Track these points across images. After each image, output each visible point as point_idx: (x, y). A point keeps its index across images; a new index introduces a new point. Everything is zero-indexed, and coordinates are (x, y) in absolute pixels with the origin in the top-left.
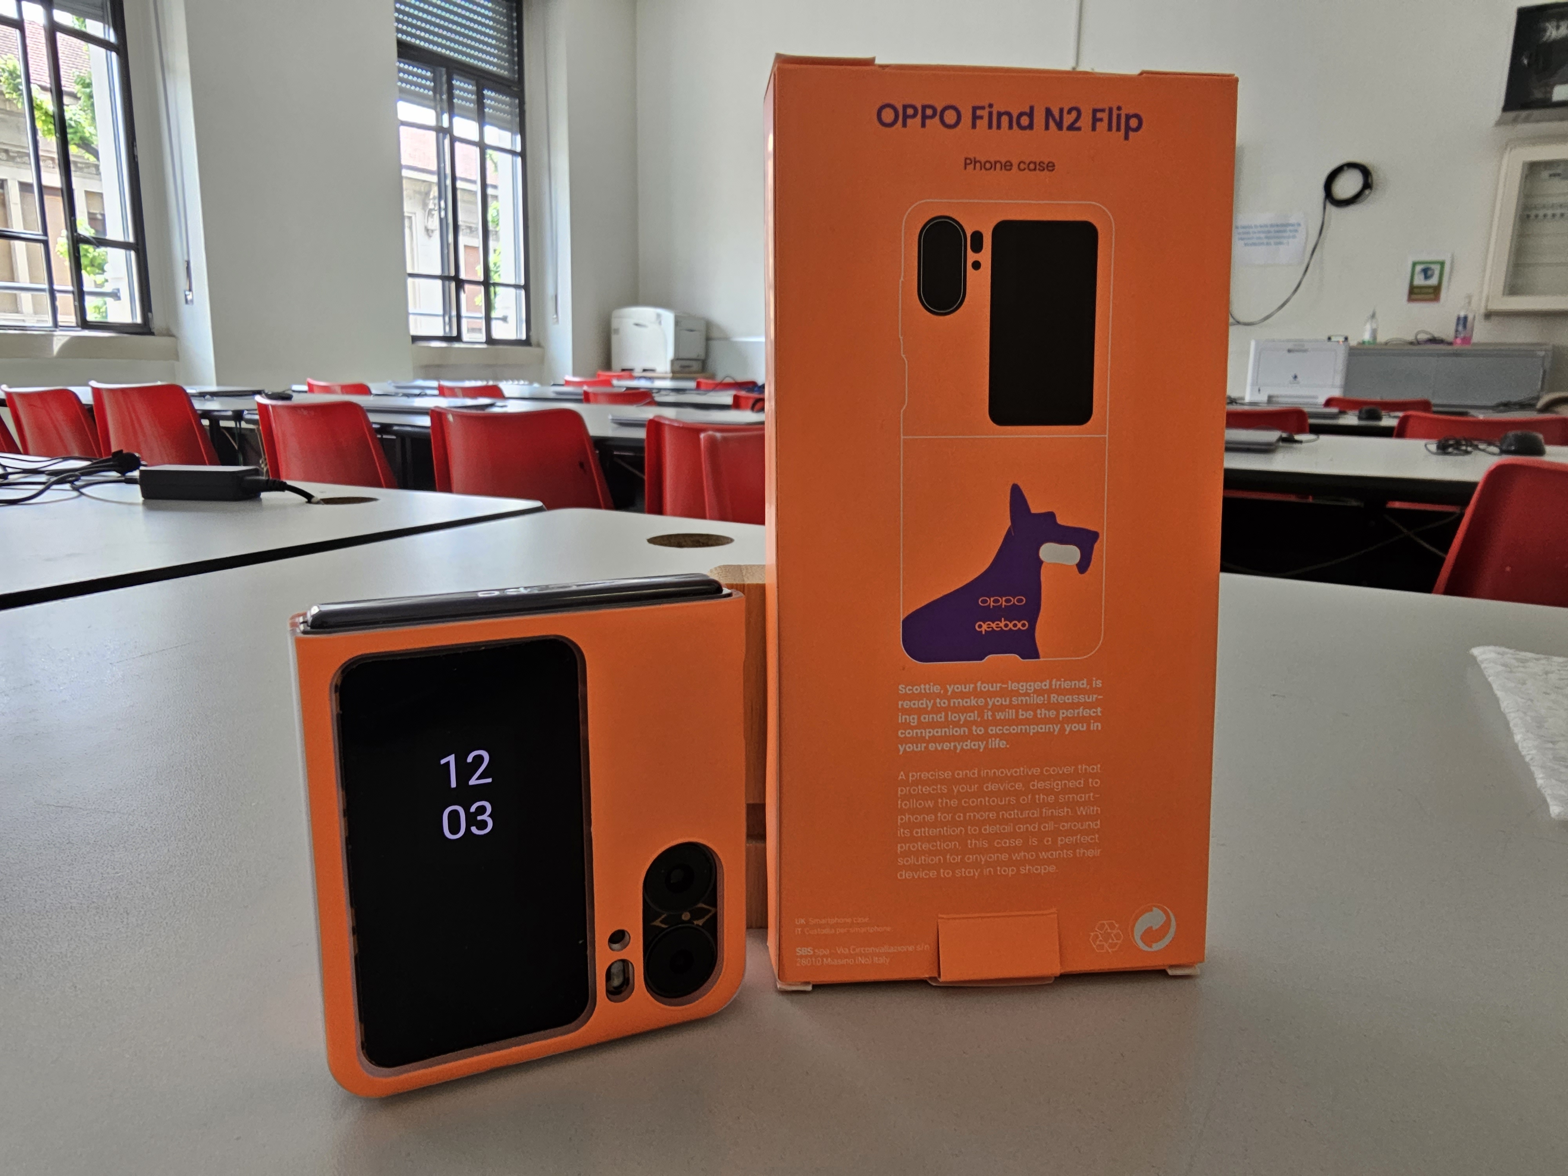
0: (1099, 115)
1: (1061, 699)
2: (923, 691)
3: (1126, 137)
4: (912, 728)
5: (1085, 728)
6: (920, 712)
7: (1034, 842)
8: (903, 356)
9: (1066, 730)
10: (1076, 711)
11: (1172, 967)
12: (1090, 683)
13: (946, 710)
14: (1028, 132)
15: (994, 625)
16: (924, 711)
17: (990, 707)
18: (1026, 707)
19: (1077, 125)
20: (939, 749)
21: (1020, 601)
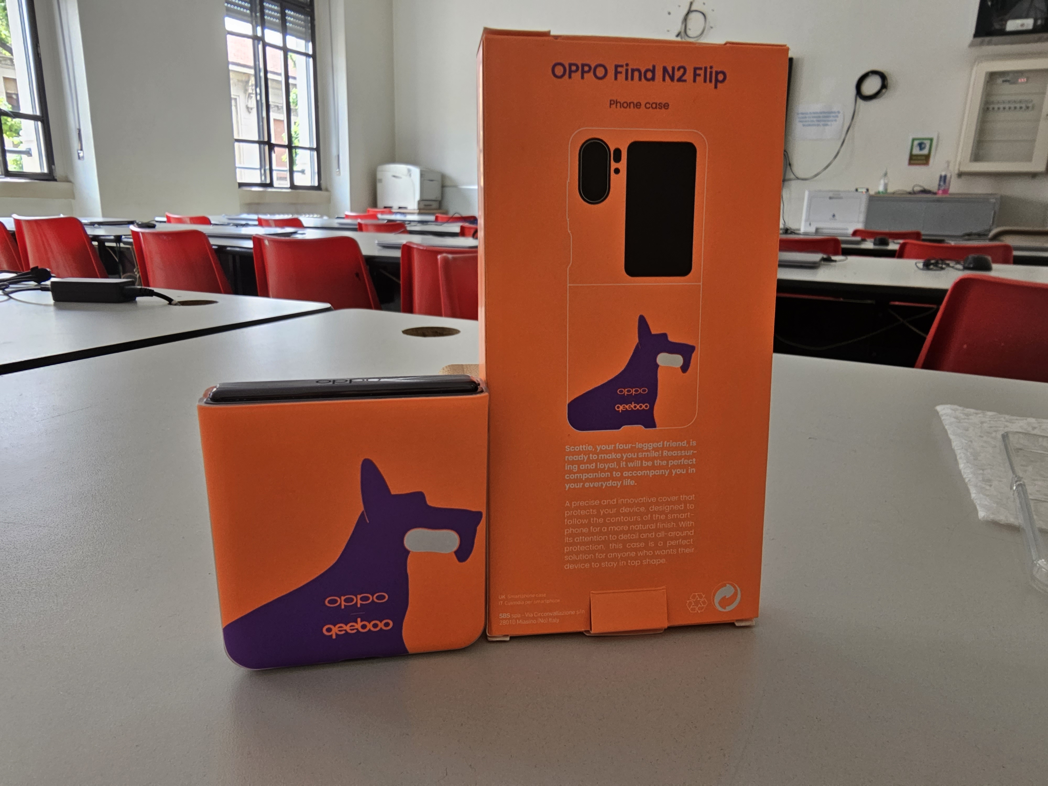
0: (698, 72)
1: (670, 454)
2: (581, 450)
3: (716, 87)
4: (574, 473)
5: (685, 472)
6: (579, 463)
7: (651, 544)
8: (569, 231)
9: (672, 473)
10: (680, 461)
11: (738, 621)
12: (688, 443)
13: (596, 461)
14: (651, 82)
15: (627, 407)
16: (582, 462)
17: (624, 459)
18: (647, 459)
19: (684, 78)
20: (591, 486)
21: (644, 391)
